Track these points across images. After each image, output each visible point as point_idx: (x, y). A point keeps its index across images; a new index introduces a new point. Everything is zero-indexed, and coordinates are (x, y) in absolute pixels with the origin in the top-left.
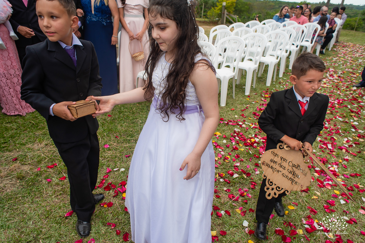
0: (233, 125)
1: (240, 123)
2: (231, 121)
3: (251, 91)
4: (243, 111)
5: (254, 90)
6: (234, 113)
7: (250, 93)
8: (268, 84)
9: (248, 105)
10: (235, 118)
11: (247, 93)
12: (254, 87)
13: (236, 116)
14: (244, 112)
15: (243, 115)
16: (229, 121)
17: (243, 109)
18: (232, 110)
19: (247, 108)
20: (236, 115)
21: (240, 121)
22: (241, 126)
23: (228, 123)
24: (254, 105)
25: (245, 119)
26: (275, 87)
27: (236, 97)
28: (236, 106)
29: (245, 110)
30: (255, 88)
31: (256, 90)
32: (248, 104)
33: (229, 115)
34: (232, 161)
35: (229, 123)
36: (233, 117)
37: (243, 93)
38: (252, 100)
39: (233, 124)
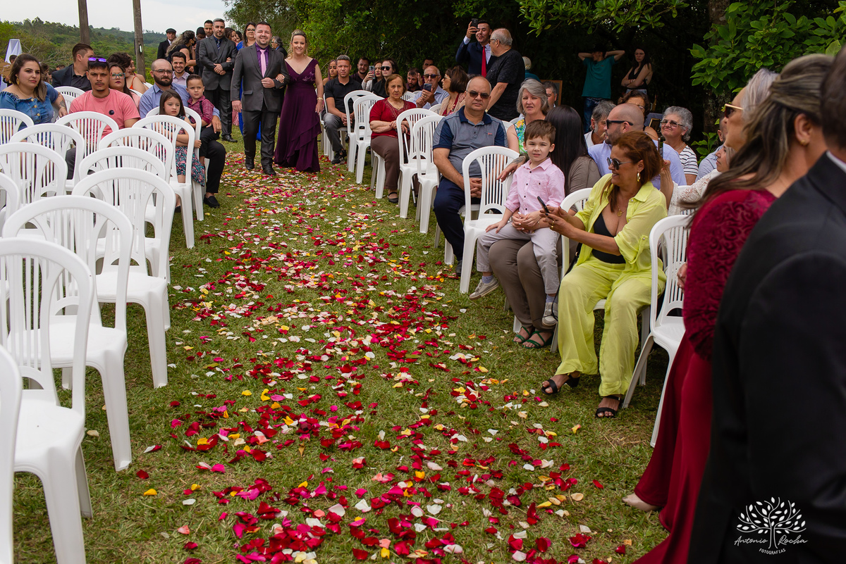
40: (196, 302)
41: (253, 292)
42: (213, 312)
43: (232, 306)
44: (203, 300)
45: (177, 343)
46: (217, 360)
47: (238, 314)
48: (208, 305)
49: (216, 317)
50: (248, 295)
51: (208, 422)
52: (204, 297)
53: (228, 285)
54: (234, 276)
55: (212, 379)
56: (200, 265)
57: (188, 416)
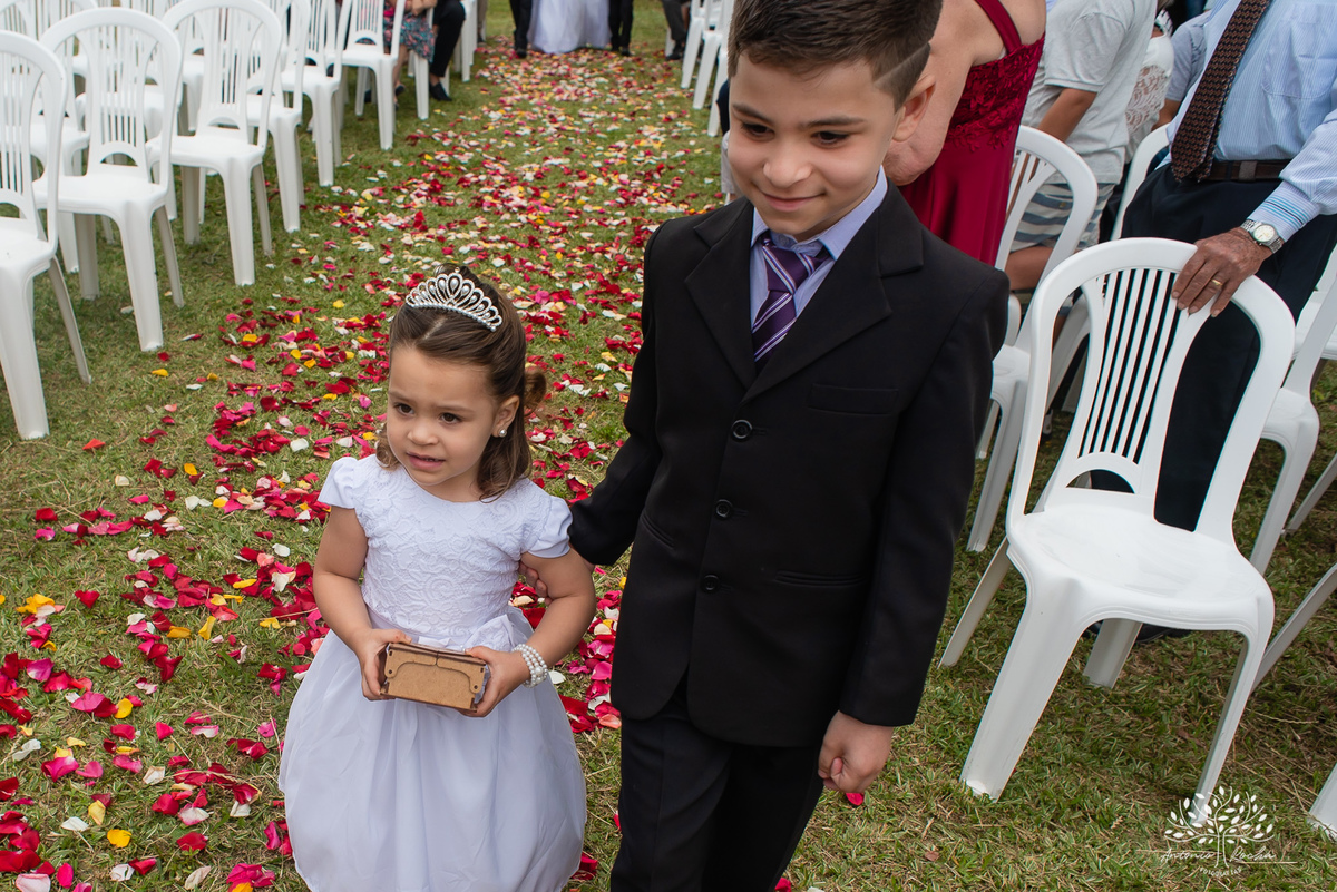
0: (117, 534)
1: (153, 515)
2: (97, 516)
3: (168, 328)
4: (151, 440)
5: (182, 316)
6: (107, 466)
7: (165, 336)
8: (245, 274)
9: (167, 407)
10: (119, 490)
11: (151, 341)
12: (179, 301)
13: (121, 480)
14: (157, 446)
15: (154, 466)
16: (86, 514)
17: (147, 430)
18: (88, 451)
19: (167, 421)
20: (120, 472)
21: (146, 501)
22: (157, 527)
23: (83, 531)
24: (199, 397)
25: (172, 485)
26: (279, 285)
27: (98, 369)
28: (111, 423)
29: (161, 433)
30: (186, 308)
31: (191, 316)
32: (168, 401)
33: (83, 479)
34: (152, 740)
35: (95, 527)
36: (103, 486)
37: (132, 345)
38: (182, 374)
39: (111, 528)
40: (346, 207)
41: (426, 204)
42: (360, 219)
43: (391, 215)
44: (358, 206)
45: (294, 245)
46: (329, 267)
47: (392, 225)
48: (359, 212)
49: (362, 225)
50: (418, 206)
51: (270, 321)
52: (362, 202)
53: (403, 194)
54: (417, 184)
55: (308, 286)
56: (382, 168)
57: (249, 313)
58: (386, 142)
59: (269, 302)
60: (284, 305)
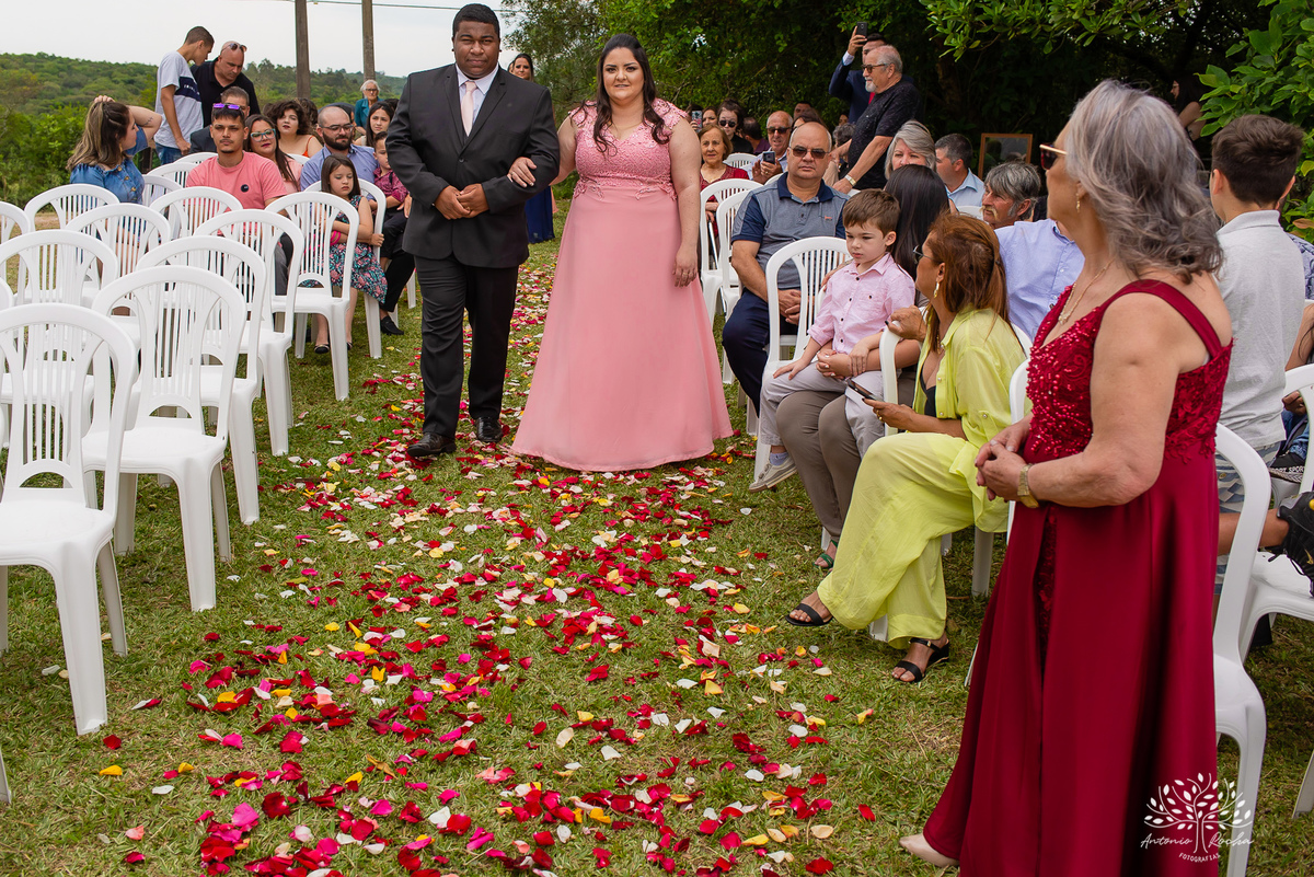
5: (128, 670)
8: (203, 596)
11: (94, 718)
12: (124, 646)
26: (250, 607)
30: (133, 657)
31: (139, 670)
40: (311, 484)
41: (409, 470)
42: (332, 499)
43: (368, 490)
44: (326, 480)
45: (257, 544)
46: (309, 572)
47: (373, 503)
48: (330, 488)
49: (335, 506)
50: (399, 474)
51: (250, 666)
52: (330, 474)
53: (376, 458)
54: (390, 444)
55: (288, 603)
56: (344, 426)
57: (220, 657)
58: (342, 394)
59: (242, 634)
60: (262, 635)
